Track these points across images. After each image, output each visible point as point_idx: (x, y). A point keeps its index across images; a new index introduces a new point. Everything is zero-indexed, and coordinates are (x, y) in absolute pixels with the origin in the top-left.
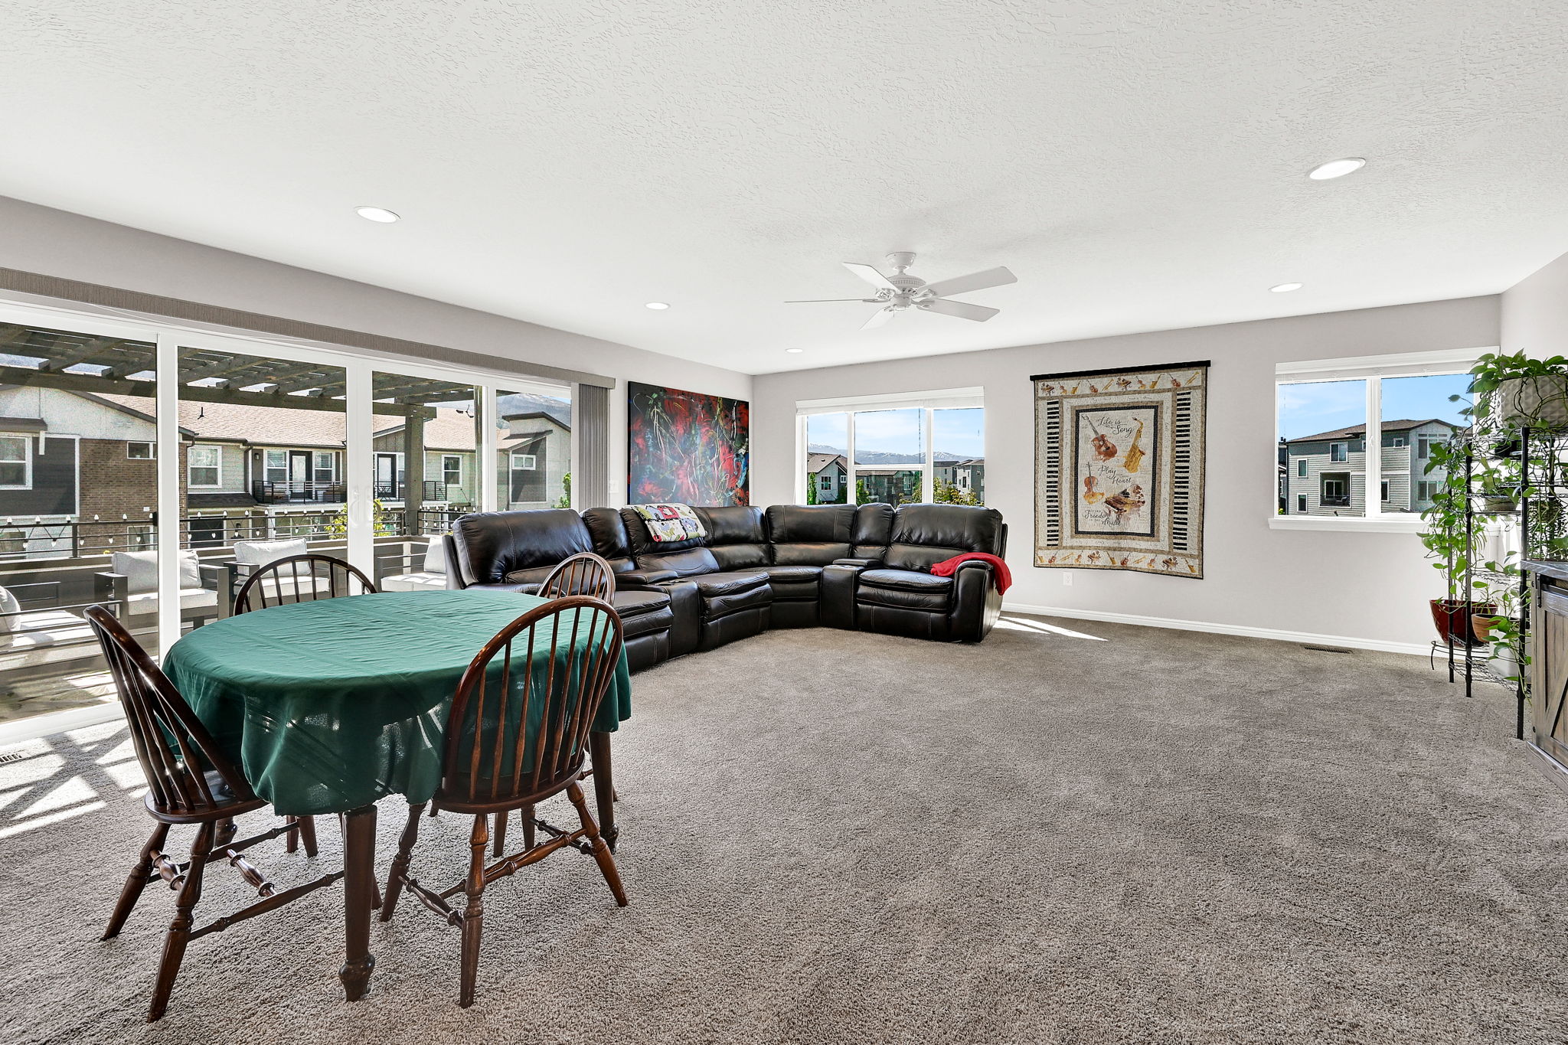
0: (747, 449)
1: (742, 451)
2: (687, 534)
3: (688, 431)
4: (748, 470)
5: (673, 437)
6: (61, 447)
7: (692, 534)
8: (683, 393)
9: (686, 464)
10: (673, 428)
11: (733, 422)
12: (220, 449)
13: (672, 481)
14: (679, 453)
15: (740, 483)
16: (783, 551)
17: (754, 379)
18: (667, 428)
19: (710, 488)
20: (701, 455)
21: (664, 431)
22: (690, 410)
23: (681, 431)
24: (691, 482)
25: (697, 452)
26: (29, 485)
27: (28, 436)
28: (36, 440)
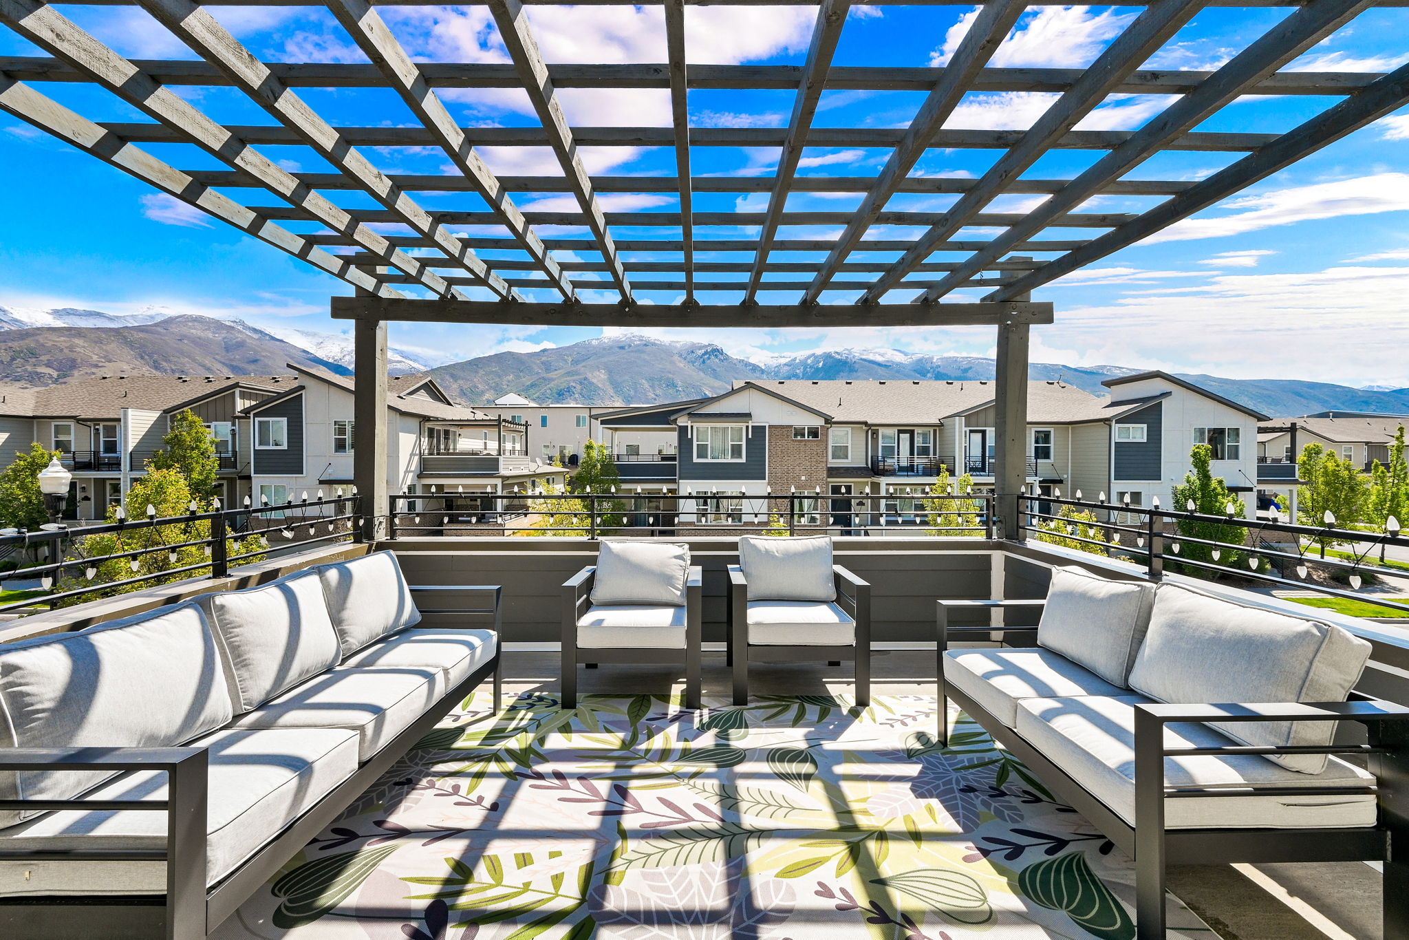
6: (759, 431)
12: (850, 430)
26: (743, 460)
27: (743, 426)
28: (747, 427)
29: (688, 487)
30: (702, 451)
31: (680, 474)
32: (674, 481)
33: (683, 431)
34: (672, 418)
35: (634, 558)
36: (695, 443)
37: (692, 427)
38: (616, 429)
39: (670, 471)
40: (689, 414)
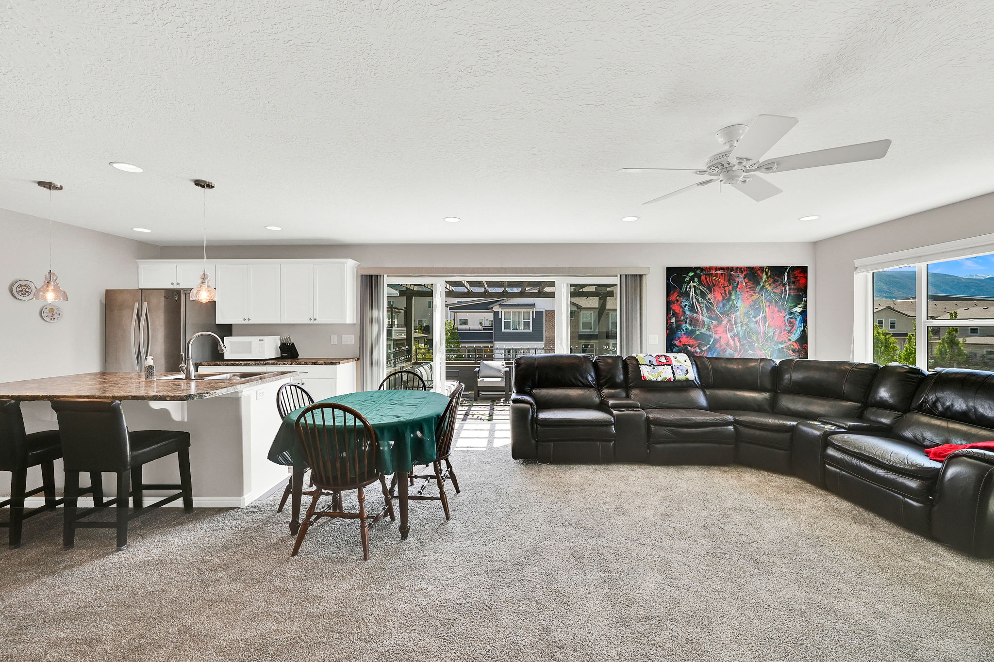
0: (805, 306)
1: (798, 309)
2: (675, 377)
3: (727, 298)
4: (805, 326)
5: (711, 303)
6: (539, 314)
7: (680, 376)
8: (722, 269)
9: (724, 322)
10: (710, 296)
11: (784, 285)
12: (592, 312)
13: (710, 336)
14: (716, 314)
15: (796, 336)
16: (788, 402)
17: (816, 245)
18: (703, 295)
19: (754, 341)
20: (742, 315)
21: (700, 299)
22: (730, 280)
23: (720, 298)
24: (731, 337)
25: (738, 313)
26: (531, 330)
27: (531, 311)
28: (533, 311)
29: (498, 345)
30: (507, 326)
31: (495, 337)
32: (491, 342)
33: (496, 314)
34: (490, 307)
35: (490, 365)
36: (503, 321)
37: (501, 311)
38: (457, 312)
39: (490, 336)
40: (500, 304)
